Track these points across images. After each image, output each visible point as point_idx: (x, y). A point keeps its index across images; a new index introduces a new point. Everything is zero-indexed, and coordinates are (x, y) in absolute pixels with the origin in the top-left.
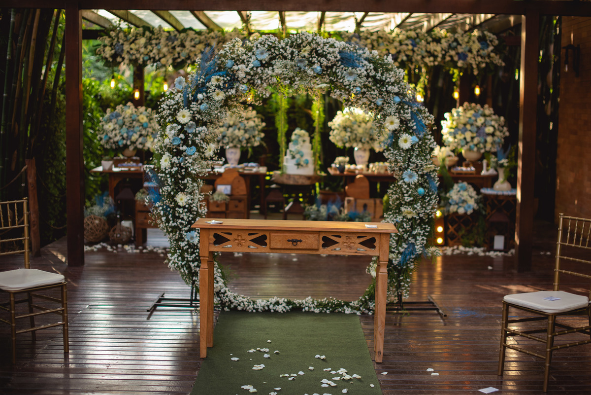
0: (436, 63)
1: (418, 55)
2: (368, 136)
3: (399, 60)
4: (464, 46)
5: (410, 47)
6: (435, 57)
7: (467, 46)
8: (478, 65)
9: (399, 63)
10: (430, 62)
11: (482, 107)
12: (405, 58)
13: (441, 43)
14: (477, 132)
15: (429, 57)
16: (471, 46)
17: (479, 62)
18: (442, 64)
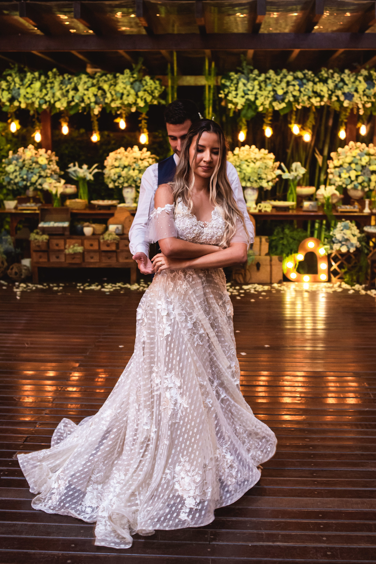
0: (323, 103)
1: (304, 95)
2: (256, 175)
3: (286, 101)
4: (350, 86)
5: (297, 88)
6: (322, 97)
7: (353, 86)
8: (364, 105)
9: (286, 103)
10: (317, 102)
11: (368, 146)
12: (292, 99)
13: (327, 83)
14: (361, 171)
15: (316, 97)
16: (358, 85)
17: (365, 102)
18: (328, 104)
